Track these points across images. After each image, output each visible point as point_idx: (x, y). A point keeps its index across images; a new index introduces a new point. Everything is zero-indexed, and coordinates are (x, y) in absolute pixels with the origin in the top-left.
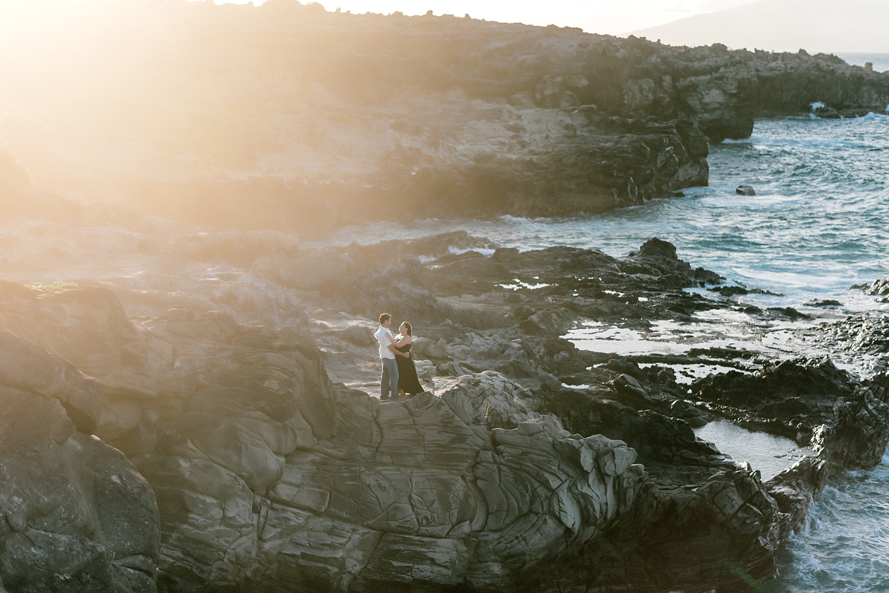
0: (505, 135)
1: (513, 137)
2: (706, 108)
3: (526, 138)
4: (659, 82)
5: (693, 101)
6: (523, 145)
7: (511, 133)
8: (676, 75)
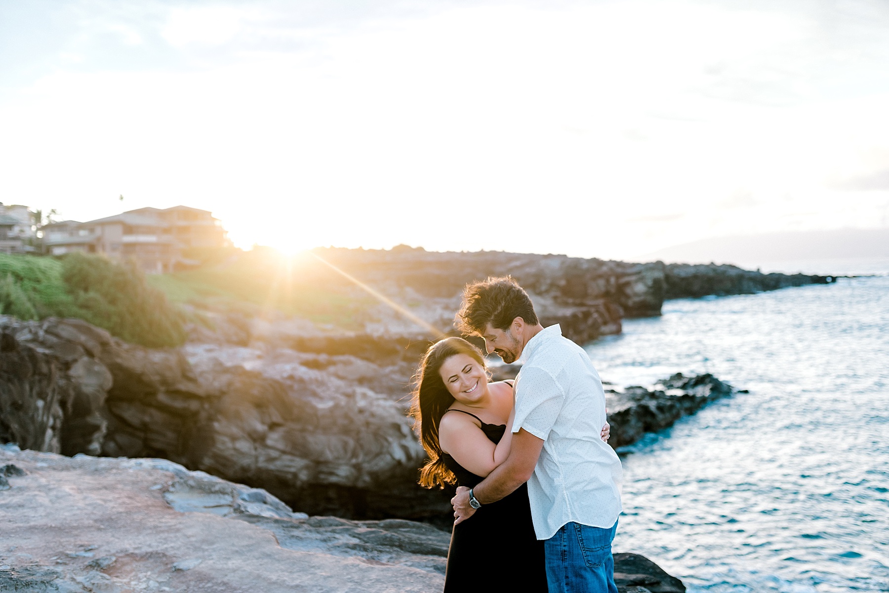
2: (636, 295)
4: (608, 281)
5: (628, 291)
8: (619, 276)
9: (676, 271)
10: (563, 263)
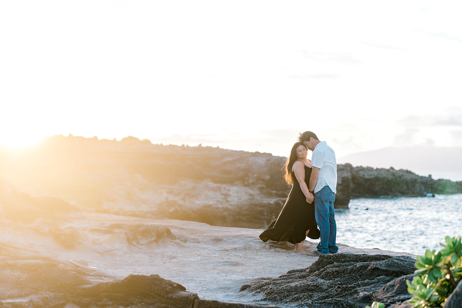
6: (227, 202)
9: (361, 173)
10: (268, 160)
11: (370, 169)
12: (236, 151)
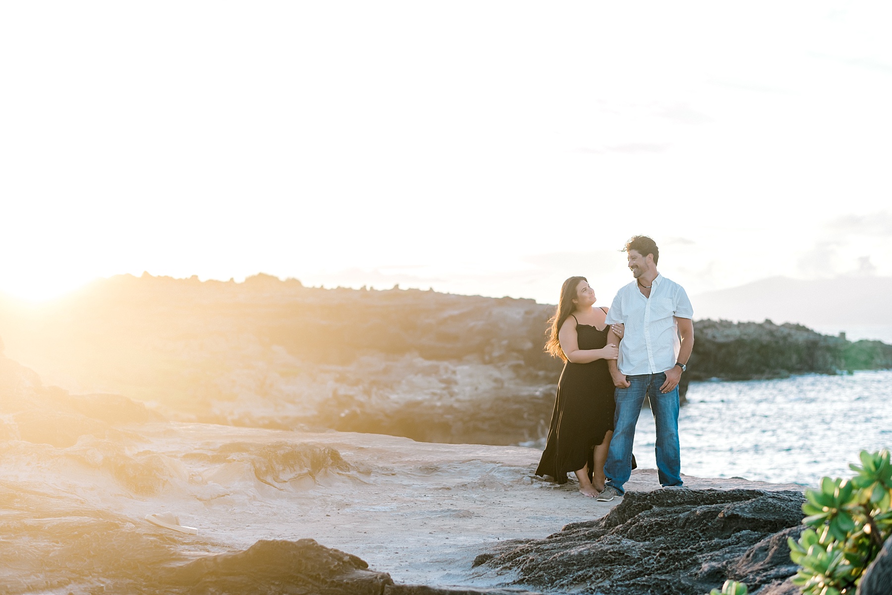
0: (437, 386)
1: (444, 389)
3: (456, 389)
6: (452, 395)
7: (443, 385)
10: (529, 312)
11: (726, 324)
12: (465, 297)
